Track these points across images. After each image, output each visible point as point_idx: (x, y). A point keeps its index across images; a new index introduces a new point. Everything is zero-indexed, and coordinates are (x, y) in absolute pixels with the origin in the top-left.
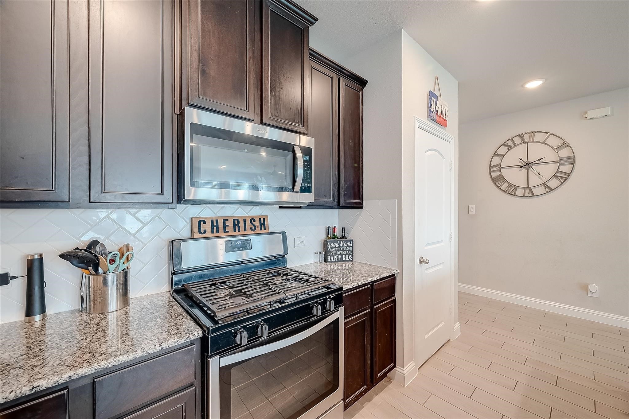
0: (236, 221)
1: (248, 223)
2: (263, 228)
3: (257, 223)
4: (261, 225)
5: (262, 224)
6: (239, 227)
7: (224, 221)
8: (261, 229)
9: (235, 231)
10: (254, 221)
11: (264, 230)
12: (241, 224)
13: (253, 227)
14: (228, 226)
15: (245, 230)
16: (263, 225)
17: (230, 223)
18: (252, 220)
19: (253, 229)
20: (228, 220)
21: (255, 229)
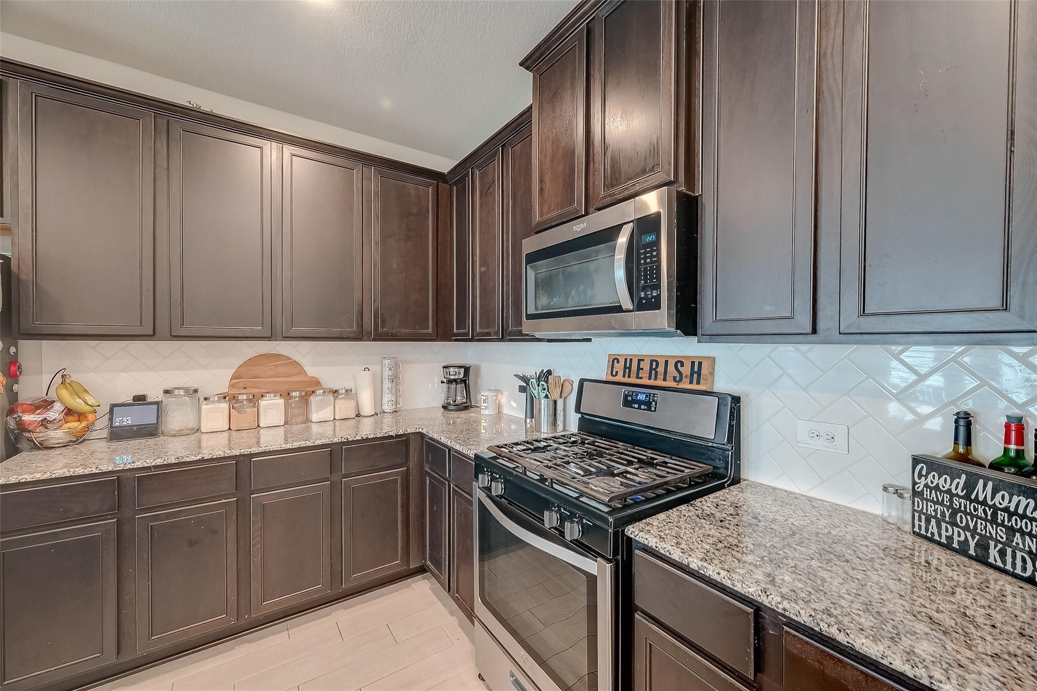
0: (654, 363)
1: (671, 368)
2: (695, 381)
3: (686, 370)
4: (692, 375)
5: (696, 372)
6: (656, 373)
7: (639, 361)
8: (691, 382)
9: (650, 378)
10: (682, 365)
11: (697, 384)
12: (661, 369)
13: (677, 375)
14: (642, 369)
15: (665, 380)
16: (695, 375)
17: (645, 366)
18: (679, 363)
19: (678, 379)
20: (643, 360)
21: (681, 380)
